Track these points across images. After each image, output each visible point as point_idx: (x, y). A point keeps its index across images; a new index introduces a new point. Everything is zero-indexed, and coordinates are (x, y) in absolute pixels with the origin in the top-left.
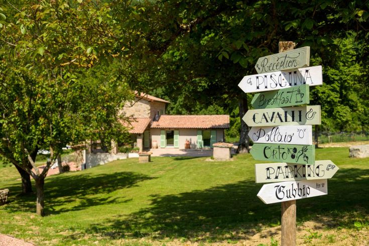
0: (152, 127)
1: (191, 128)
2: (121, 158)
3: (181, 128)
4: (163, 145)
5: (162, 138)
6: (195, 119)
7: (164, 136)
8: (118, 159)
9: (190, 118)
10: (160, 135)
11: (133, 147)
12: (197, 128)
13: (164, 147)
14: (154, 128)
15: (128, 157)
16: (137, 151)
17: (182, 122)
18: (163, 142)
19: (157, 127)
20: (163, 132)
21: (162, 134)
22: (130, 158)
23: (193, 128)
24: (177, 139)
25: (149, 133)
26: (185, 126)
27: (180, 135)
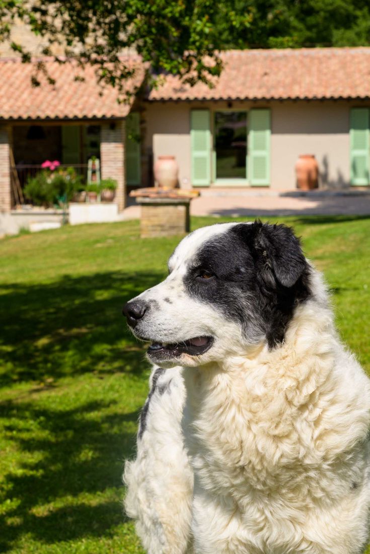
0: (154, 94)
1: (324, 99)
2: (35, 227)
3: (281, 100)
4: (203, 176)
5: (199, 146)
6: (334, 64)
7: (207, 138)
8: (24, 232)
9: (312, 59)
10: (187, 132)
11: (84, 181)
12: (349, 99)
13: (206, 182)
14: (162, 100)
15: (66, 222)
16: (108, 194)
17: (281, 76)
18: (199, 161)
19: (175, 96)
20: (203, 117)
21: (200, 128)
22: (79, 226)
23: (332, 99)
24: (261, 146)
25: (142, 122)
26: (298, 92)
27: (273, 132)
